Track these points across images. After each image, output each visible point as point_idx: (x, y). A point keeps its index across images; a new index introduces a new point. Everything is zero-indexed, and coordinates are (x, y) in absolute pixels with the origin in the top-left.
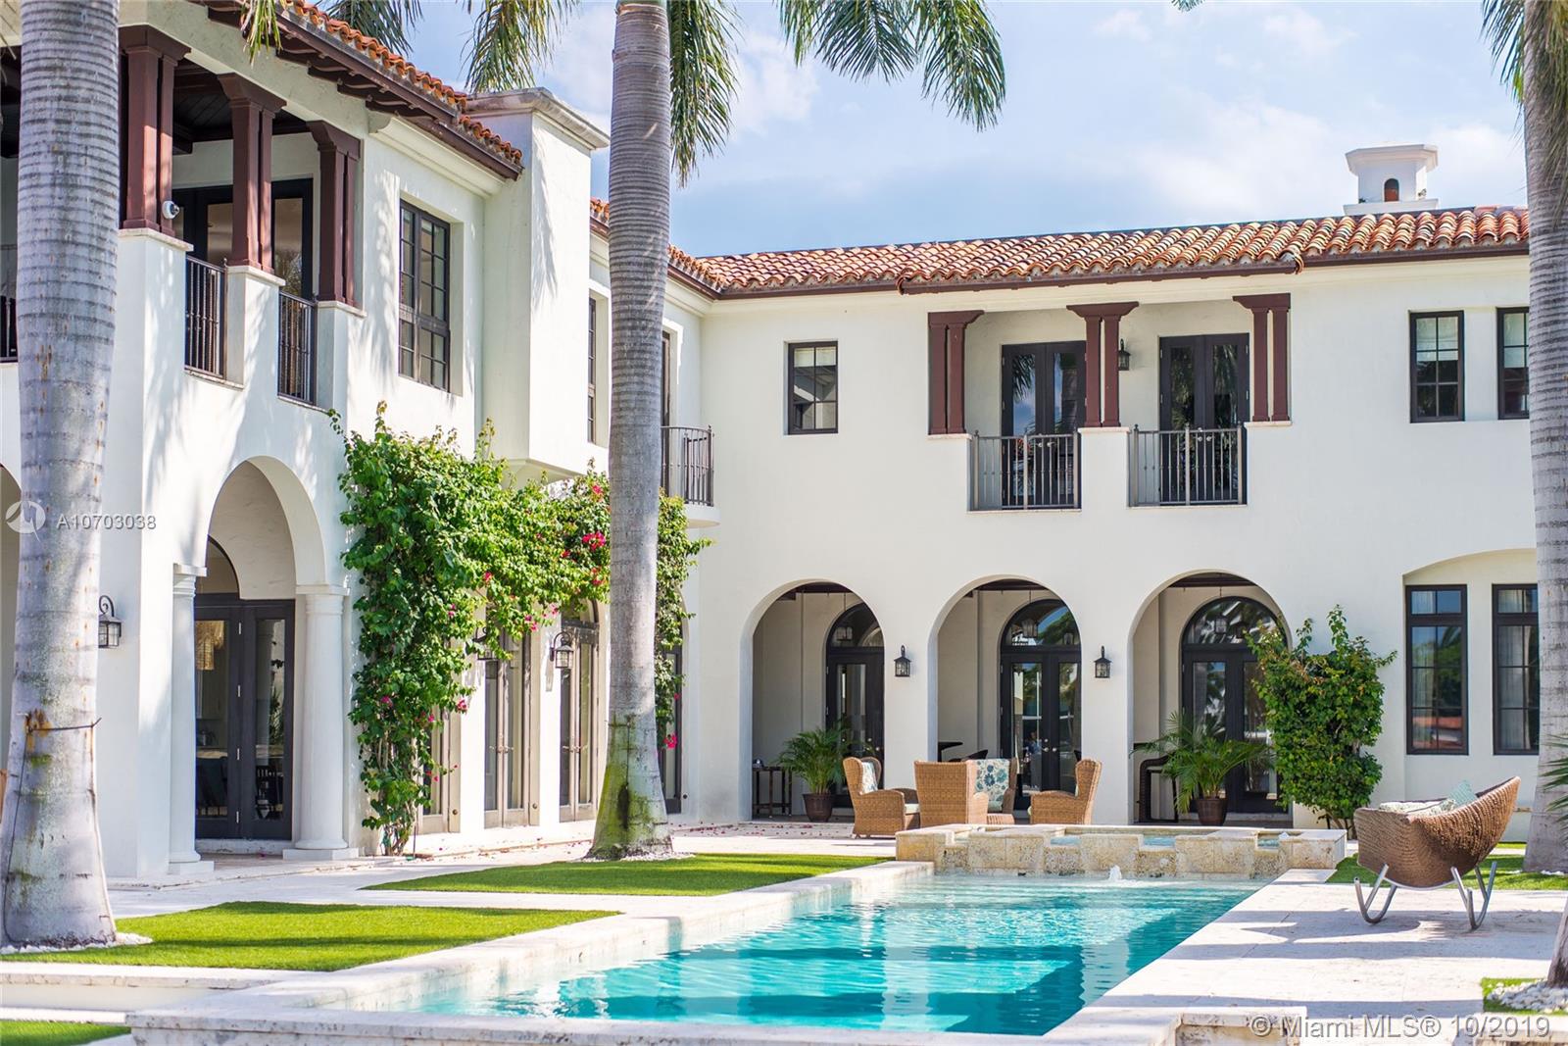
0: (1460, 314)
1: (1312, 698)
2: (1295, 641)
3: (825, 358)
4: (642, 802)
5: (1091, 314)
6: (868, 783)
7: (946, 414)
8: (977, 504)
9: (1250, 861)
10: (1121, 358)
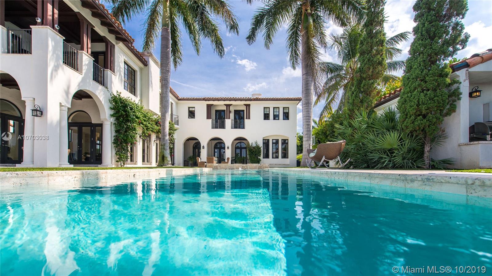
0: (269, 108)
1: (254, 151)
2: (251, 145)
3: (193, 109)
4: (166, 158)
5: (227, 105)
6: (200, 161)
7: (209, 117)
8: (212, 128)
9: (258, 167)
10: (230, 112)
